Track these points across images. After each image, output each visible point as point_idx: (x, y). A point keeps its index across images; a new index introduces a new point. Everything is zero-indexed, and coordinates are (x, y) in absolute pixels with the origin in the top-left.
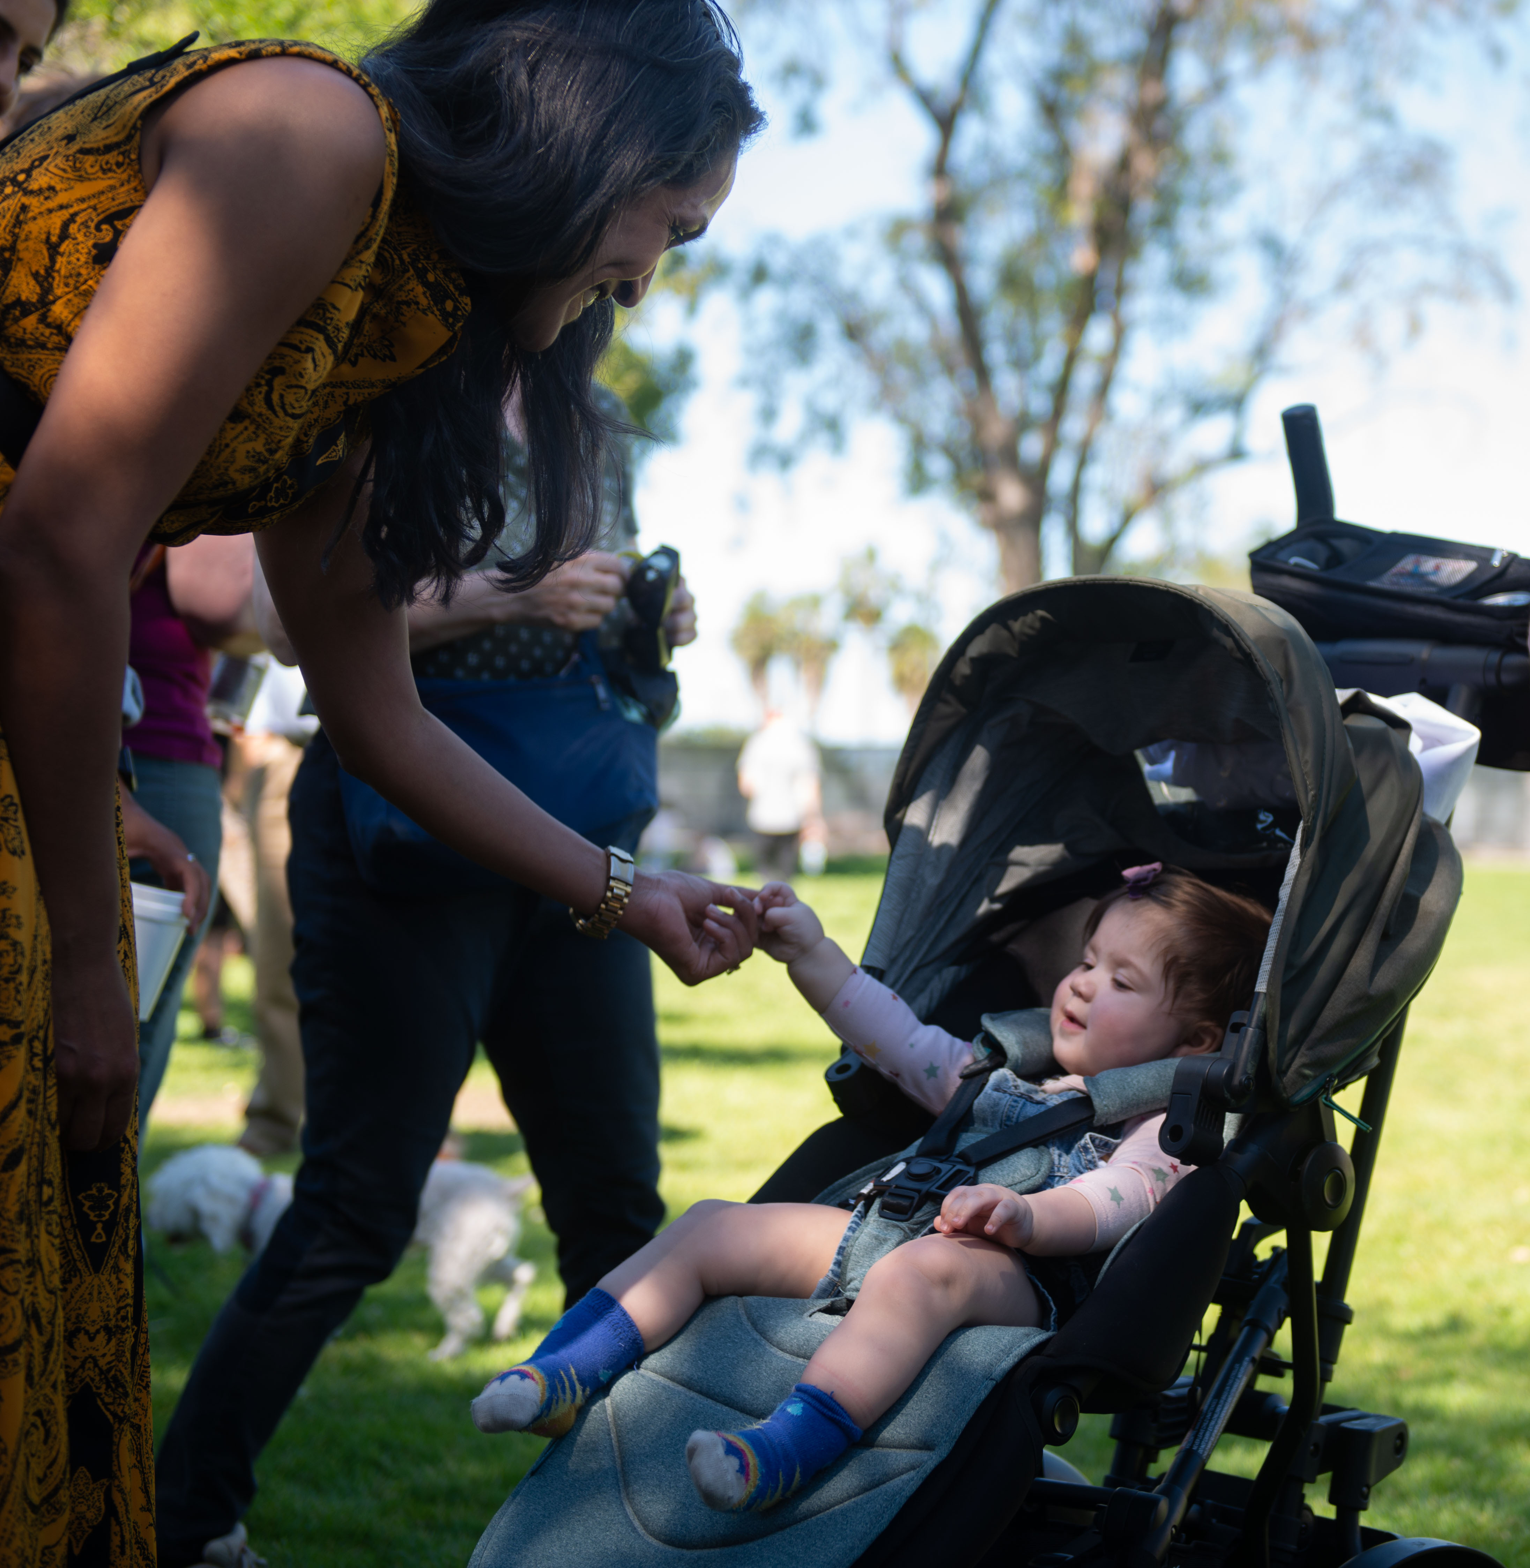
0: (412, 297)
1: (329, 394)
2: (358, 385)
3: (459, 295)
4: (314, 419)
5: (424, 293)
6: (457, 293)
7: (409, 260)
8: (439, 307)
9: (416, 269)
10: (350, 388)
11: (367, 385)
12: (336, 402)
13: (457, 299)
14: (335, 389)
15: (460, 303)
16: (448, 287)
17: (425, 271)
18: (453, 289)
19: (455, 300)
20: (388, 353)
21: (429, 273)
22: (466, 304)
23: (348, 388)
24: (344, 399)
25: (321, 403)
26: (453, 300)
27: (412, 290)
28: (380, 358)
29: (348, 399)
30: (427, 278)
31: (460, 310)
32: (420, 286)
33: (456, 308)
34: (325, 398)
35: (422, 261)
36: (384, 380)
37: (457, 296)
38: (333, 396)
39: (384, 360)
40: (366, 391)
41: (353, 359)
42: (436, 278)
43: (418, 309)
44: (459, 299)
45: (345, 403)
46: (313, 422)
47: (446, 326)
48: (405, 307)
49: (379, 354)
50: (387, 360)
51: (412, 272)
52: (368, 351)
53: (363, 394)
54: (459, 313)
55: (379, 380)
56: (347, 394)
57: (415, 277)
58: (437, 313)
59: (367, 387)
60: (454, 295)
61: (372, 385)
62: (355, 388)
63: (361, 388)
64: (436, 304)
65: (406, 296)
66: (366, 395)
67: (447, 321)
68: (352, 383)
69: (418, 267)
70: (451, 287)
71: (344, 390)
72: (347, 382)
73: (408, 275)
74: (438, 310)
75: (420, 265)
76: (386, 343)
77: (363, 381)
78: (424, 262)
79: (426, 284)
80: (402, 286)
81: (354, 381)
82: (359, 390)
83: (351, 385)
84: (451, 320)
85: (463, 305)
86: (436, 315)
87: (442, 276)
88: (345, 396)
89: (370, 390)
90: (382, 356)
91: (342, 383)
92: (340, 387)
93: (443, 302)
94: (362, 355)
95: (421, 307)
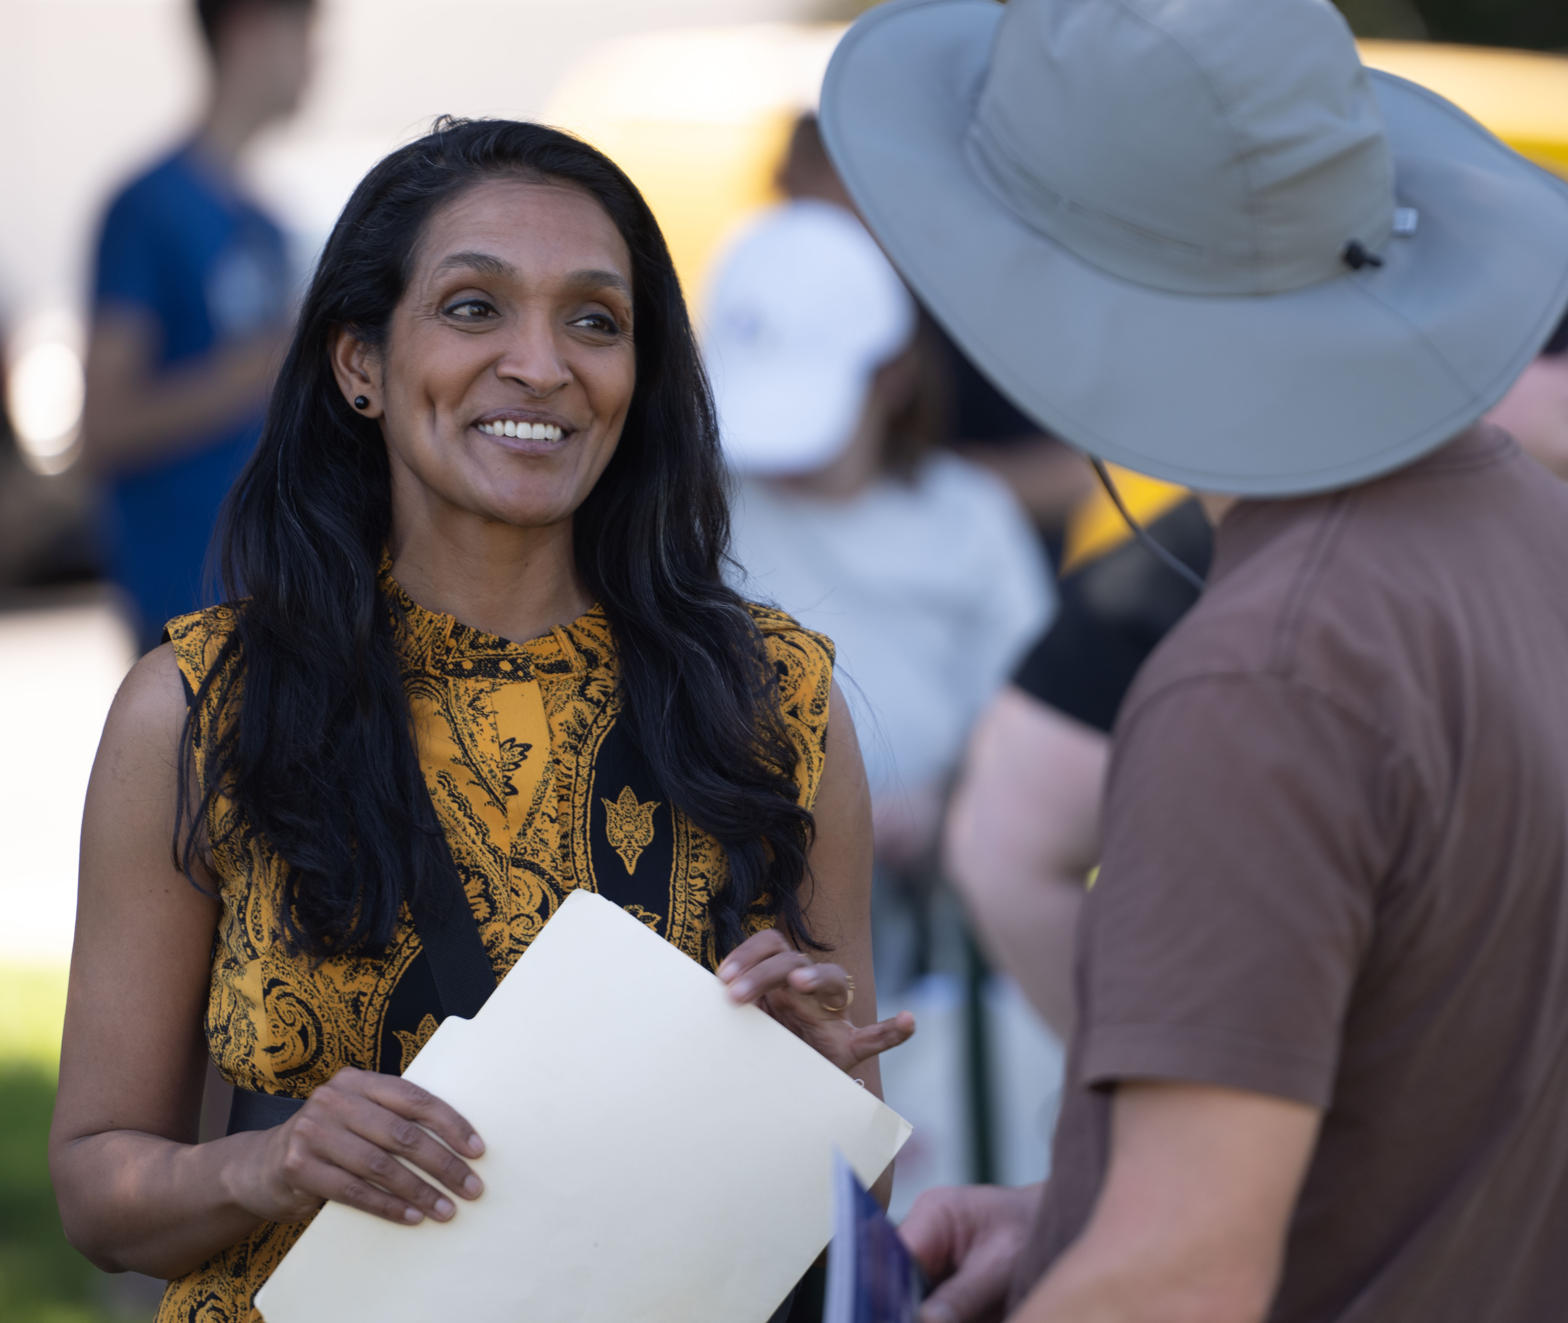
0: (473, 693)
1: (535, 834)
2: (539, 798)
3: (502, 650)
4: (551, 862)
5: (477, 681)
6: (499, 651)
7: (439, 671)
8: (500, 676)
9: (451, 673)
10: (539, 808)
11: (543, 788)
12: (547, 831)
13: (505, 655)
14: (533, 826)
15: (511, 655)
16: (487, 655)
17: (458, 665)
18: (494, 652)
19: (505, 657)
20: (520, 749)
21: (463, 664)
22: (516, 649)
23: (538, 811)
24: (548, 819)
25: (538, 846)
26: (503, 660)
27: (467, 689)
28: (521, 760)
29: (549, 816)
30: (466, 670)
31: (517, 659)
32: (468, 681)
33: (513, 662)
34: (537, 840)
35: (448, 661)
36: (546, 767)
37: (502, 653)
38: (539, 831)
39: (525, 757)
40: (549, 792)
41: (508, 790)
42: (471, 660)
43: (487, 692)
44: (506, 653)
45: (553, 821)
46: (554, 864)
47: (523, 681)
48: (477, 703)
49: (516, 760)
50: (526, 753)
51: (450, 679)
52: (509, 770)
53: (551, 797)
54: (519, 661)
55: (544, 772)
56: (544, 814)
57: (457, 679)
58: (505, 680)
59: (546, 789)
60: (499, 655)
61: (546, 782)
62: (541, 803)
63: (544, 797)
64: (494, 676)
65: (469, 697)
66: (554, 794)
67: (519, 678)
68: (534, 805)
69: (451, 670)
70: (490, 652)
71: (538, 816)
72: (531, 809)
73: (451, 684)
74: (503, 678)
75: (451, 667)
76: (508, 745)
77: (538, 790)
78: (450, 660)
79: (471, 674)
80: (457, 695)
81: (533, 801)
82: (545, 800)
83: (536, 807)
84: (521, 673)
85: (514, 653)
86: (506, 683)
87: (474, 652)
88: (546, 818)
89: (550, 788)
90: (521, 757)
91: (530, 814)
92: (534, 818)
93: (498, 670)
94: (509, 778)
95: (488, 690)
